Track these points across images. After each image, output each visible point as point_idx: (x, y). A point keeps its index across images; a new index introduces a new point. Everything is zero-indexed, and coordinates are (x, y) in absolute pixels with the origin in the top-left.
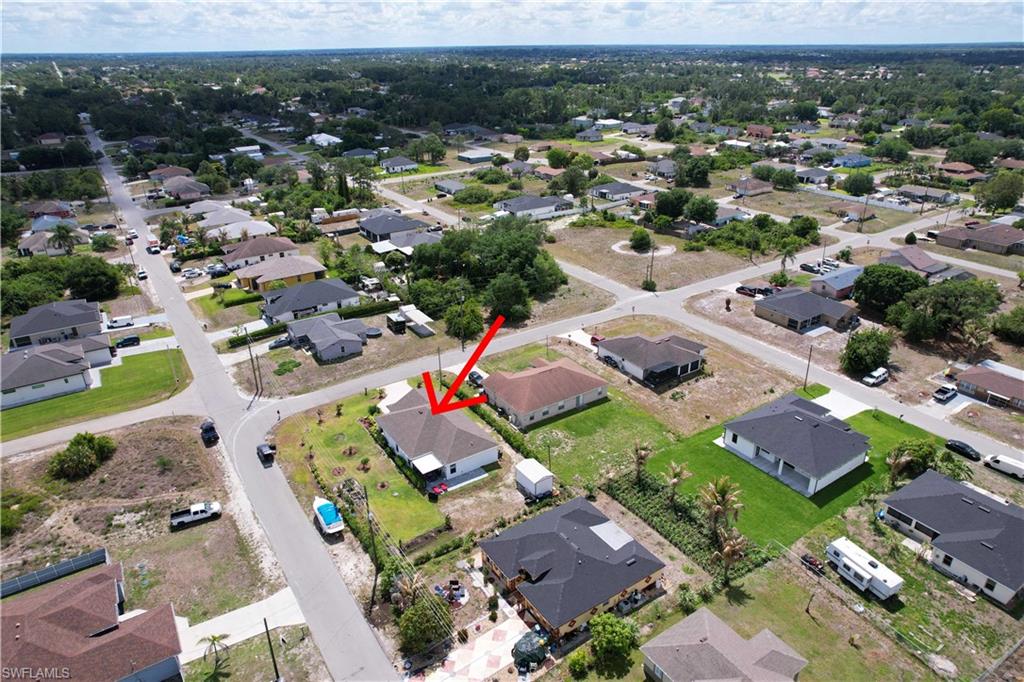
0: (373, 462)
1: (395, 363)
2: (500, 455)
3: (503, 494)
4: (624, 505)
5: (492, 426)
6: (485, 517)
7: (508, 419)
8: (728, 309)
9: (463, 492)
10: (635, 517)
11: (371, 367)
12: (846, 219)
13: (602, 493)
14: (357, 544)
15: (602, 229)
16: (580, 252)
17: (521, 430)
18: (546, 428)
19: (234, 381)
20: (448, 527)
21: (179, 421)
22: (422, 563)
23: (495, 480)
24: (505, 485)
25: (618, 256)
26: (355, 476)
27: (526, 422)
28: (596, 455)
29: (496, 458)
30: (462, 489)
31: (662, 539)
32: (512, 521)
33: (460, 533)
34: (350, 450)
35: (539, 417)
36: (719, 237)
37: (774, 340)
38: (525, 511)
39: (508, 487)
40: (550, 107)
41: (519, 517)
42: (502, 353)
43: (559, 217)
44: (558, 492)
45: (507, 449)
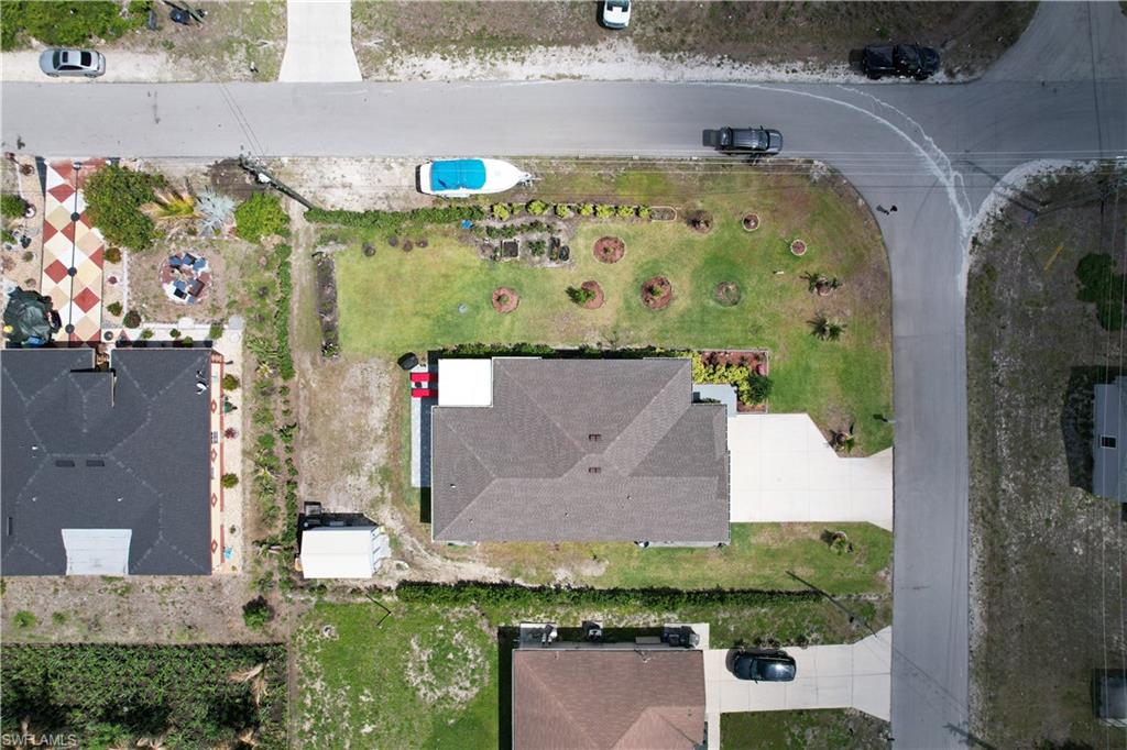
3: (362, 484)
6: (328, 423)
14: (397, 206)
24: (380, 500)
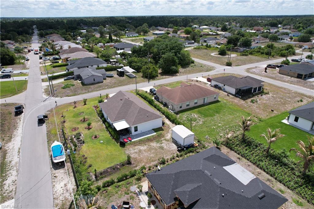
0: (93, 125)
1: (117, 86)
2: (163, 124)
3: (164, 145)
4: (239, 154)
5: (160, 111)
6: (153, 157)
7: (168, 108)
8: (266, 72)
9: (141, 142)
10: (247, 161)
11: (106, 87)
12: (303, 48)
13: (223, 146)
15: (206, 50)
16: (198, 55)
17: (175, 113)
18: (188, 112)
19: (44, 91)
20: (129, 163)
21: (9, 105)
22: (108, 186)
23: (160, 136)
24: (165, 140)
25: (214, 56)
26: (83, 132)
27: (178, 109)
28: (217, 126)
29: (161, 125)
30: (140, 141)
31: (270, 178)
32: (169, 161)
33: (136, 167)
34: (84, 119)
35: (184, 107)
36: (254, 51)
37: (291, 83)
38: (177, 155)
39: (168, 141)
40: (184, 23)
41: (174, 158)
42: (166, 84)
43: (189, 47)
44: (197, 145)
45: (167, 121)
